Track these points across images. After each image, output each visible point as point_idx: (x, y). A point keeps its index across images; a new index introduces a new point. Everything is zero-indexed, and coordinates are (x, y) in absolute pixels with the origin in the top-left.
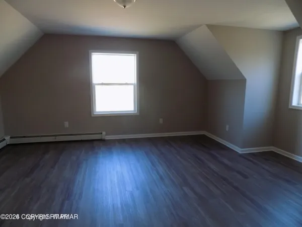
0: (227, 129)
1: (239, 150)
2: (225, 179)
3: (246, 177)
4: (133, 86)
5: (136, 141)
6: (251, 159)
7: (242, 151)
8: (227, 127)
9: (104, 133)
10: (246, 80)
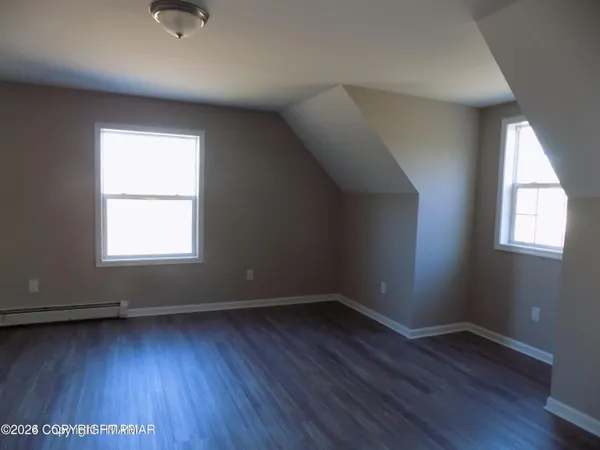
0: (383, 291)
1: (409, 333)
2: (386, 398)
3: (425, 389)
4: (189, 203)
5: (196, 319)
6: (431, 349)
7: (413, 334)
8: (383, 285)
9: (124, 304)
10: (417, 194)
